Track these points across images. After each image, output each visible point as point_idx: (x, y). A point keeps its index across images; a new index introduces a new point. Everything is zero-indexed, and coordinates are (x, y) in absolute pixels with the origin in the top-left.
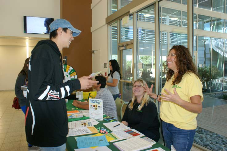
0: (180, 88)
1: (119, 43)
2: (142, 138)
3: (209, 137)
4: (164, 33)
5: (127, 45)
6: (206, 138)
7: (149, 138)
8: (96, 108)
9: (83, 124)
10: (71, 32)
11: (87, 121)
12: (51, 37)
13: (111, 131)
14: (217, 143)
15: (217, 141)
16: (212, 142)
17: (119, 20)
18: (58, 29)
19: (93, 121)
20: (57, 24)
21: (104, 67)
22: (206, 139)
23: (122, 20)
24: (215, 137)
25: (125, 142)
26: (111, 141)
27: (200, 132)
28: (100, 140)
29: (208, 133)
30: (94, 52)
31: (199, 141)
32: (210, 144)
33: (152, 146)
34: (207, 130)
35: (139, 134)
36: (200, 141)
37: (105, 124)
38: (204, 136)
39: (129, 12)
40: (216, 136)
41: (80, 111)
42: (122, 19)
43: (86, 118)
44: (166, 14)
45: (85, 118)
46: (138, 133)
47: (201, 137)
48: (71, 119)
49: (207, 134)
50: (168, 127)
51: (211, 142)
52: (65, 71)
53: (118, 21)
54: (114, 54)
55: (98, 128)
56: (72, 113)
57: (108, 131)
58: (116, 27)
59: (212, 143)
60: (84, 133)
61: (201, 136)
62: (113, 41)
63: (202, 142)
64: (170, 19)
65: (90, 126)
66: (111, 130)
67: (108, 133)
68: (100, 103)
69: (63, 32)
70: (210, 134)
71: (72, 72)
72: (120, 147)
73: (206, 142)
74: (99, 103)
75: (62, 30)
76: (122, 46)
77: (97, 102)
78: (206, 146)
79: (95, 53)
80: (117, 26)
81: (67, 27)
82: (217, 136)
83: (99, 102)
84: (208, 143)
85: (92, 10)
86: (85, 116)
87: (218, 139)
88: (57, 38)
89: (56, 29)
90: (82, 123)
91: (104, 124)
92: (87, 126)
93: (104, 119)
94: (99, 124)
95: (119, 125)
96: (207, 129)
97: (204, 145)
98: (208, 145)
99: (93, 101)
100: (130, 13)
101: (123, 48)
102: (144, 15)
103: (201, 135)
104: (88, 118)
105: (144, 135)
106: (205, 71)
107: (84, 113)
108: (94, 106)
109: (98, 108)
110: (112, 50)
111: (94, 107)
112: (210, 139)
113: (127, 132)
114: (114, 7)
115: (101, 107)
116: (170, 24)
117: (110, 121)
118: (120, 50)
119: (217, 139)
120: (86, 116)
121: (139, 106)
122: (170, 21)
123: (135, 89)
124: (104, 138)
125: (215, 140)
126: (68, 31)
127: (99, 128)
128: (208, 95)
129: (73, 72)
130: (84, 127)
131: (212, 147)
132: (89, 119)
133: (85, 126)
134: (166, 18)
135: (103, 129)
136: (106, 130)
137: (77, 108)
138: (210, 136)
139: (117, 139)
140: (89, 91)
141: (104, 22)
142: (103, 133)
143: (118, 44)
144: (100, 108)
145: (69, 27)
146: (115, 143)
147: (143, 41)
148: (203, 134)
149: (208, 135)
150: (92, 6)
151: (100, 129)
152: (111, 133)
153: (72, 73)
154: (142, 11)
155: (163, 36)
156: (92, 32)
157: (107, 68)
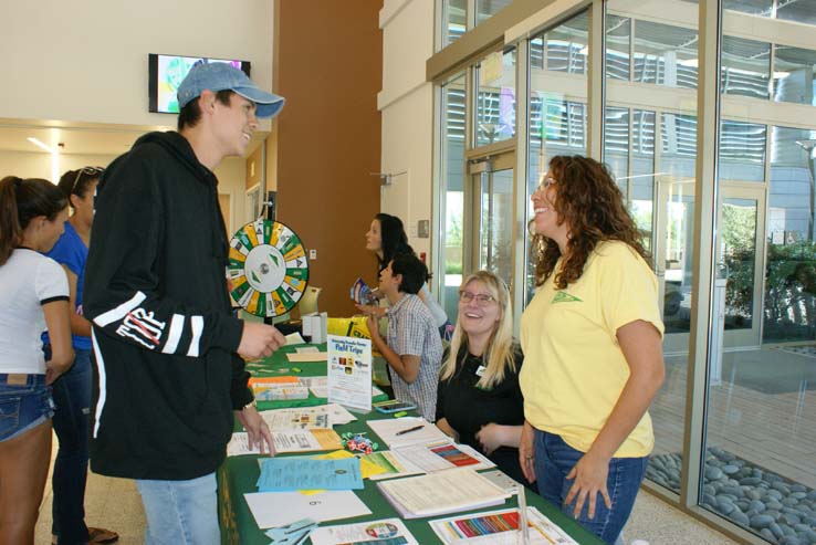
0: (576, 299)
1: (471, 149)
2: (479, 475)
3: (775, 496)
4: (640, 115)
5: (495, 156)
6: (764, 501)
7: (505, 476)
8: (348, 369)
9: (299, 418)
10: (247, 103)
11: (314, 412)
12: (181, 125)
13: (383, 446)
14: (802, 520)
15: (805, 515)
16: (786, 517)
17: (472, 67)
18: (199, 97)
19: (336, 413)
20: (199, 81)
21: (416, 234)
22: (762, 506)
23: (479, 66)
24: (799, 500)
25: (418, 483)
26: (372, 478)
27: (748, 478)
28: (337, 472)
29: (778, 484)
30: (385, 179)
31: (734, 510)
32: (777, 522)
33: (507, 500)
34: (774, 473)
35: (476, 462)
36: (738, 510)
37: (374, 424)
38: (757, 493)
39: (503, 38)
40: (803, 495)
41: (306, 378)
42: (482, 64)
43: (317, 402)
44: (662, 46)
45: (312, 401)
46: (476, 458)
47: (747, 495)
48: (267, 401)
49: (771, 488)
50: (548, 447)
51: (779, 515)
52: (269, 243)
53: (469, 69)
54: (452, 188)
55: (344, 436)
56: (272, 385)
57: (375, 446)
58: (462, 91)
59: (781, 521)
60: (295, 448)
61: (745, 492)
62: (451, 140)
63: (745, 516)
64: (678, 65)
65: (322, 427)
66: (388, 443)
67: (374, 451)
68: (361, 352)
69: (218, 106)
70: (785, 487)
71: (291, 245)
72: (395, 495)
73: (761, 513)
74: (359, 351)
75: (213, 99)
76: (479, 161)
77: (354, 347)
78: (757, 528)
79: (390, 184)
80: (463, 88)
81: (230, 87)
82: (807, 498)
83: (359, 348)
84: (768, 518)
85: (382, 30)
86: (316, 394)
87: (810, 506)
88: (199, 125)
89: (196, 95)
90: (297, 416)
91: (369, 423)
92: (310, 426)
93: (373, 407)
94: (352, 422)
95: (420, 427)
96: (774, 470)
97: (751, 526)
98: (768, 526)
99: (341, 345)
100: (507, 41)
101: (483, 166)
102: (578, 50)
103: (747, 488)
104: (324, 401)
105: (493, 465)
106: (802, 258)
107: (317, 385)
108: (343, 361)
109: (355, 367)
110: (449, 174)
111: (343, 367)
112: (780, 506)
113: (441, 452)
114: (455, 20)
115: (366, 366)
116: (679, 83)
117: (392, 416)
118: (473, 175)
119: (805, 507)
120: (319, 394)
121: (481, 368)
122: (678, 71)
123: (470, 307)
124: (353, 466)
125: (797, 512)
126: (233, 99)
127: (349, 434)
128: (806, 349)
129: (294, 246)
130: (300, 427)
131: (782, 533)
132: (326, 404)
133: (303, 426)
134: (661, 59)
135: (360, 438)
136: (368, 441)
137: (298, 370)
138: (780, 497)
139: (396, 471)
140: (350, 317)
141: (421, 74)
142: (355, 451)
143: (466, 152)
144: (363, 368)
145: (237, 85)
146: (384, 483)
147: (573, 145)
148: (755, 485)
149: (773, 491)
150: (384, 15)
151: (352, 438)
152: (382, 452)
153: (291, 249)
154: (556, 30)
155: (635, 126)
156: (384, 108)
157: (427, 237)
